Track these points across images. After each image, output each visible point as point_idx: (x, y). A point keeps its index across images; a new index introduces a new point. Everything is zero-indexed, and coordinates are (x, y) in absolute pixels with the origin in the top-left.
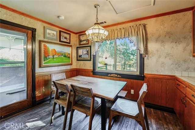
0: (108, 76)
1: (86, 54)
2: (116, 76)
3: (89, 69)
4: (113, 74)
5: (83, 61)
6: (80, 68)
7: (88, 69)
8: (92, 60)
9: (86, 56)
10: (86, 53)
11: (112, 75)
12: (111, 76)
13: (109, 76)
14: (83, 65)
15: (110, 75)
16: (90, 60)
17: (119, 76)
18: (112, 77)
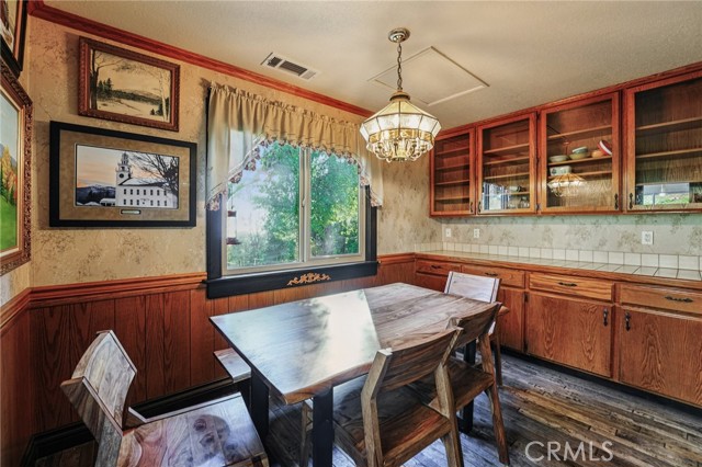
0: (290, 286)
1: (159, 185)
2: (317, 277)
3: (179, 271)
4: (306, 272)
5: (125, 232)
6: (86, 280)
7: (167, 273)
8: (201, 221)
9: (155, 198)
10: (156, 177)
11: (303, 279)
12: (299, 285)
13: (294, 285)
14: (122, 254)
15: (295, 280)
16: (191, 223)
17: (324, 277)
18: (304, 284)
